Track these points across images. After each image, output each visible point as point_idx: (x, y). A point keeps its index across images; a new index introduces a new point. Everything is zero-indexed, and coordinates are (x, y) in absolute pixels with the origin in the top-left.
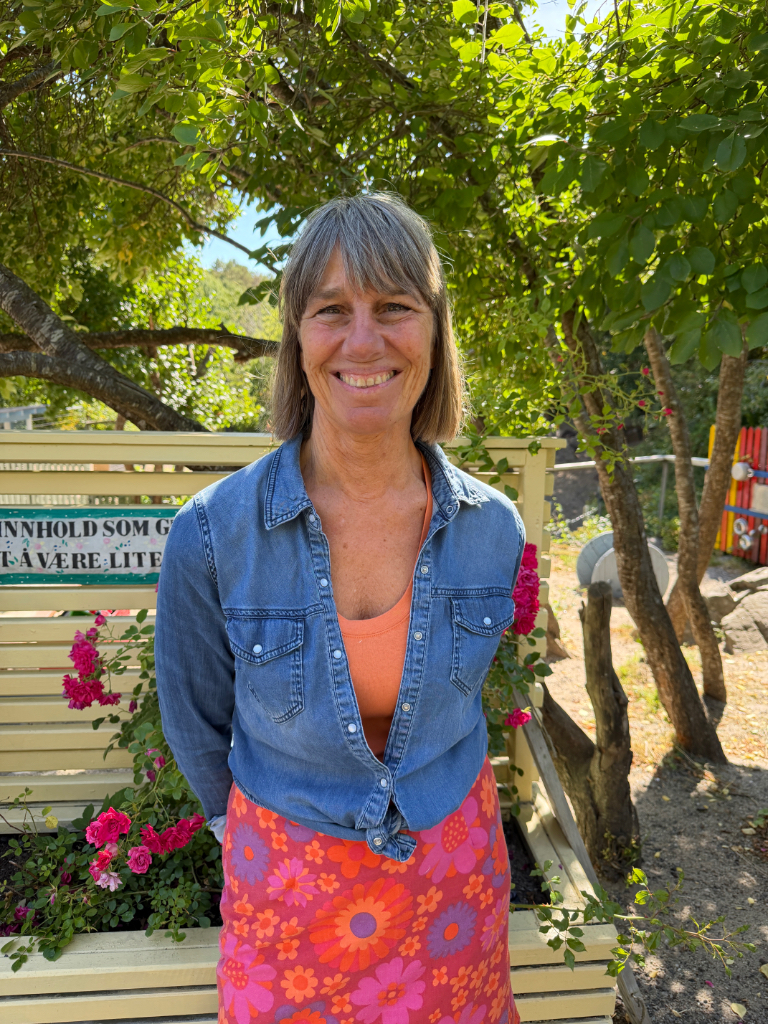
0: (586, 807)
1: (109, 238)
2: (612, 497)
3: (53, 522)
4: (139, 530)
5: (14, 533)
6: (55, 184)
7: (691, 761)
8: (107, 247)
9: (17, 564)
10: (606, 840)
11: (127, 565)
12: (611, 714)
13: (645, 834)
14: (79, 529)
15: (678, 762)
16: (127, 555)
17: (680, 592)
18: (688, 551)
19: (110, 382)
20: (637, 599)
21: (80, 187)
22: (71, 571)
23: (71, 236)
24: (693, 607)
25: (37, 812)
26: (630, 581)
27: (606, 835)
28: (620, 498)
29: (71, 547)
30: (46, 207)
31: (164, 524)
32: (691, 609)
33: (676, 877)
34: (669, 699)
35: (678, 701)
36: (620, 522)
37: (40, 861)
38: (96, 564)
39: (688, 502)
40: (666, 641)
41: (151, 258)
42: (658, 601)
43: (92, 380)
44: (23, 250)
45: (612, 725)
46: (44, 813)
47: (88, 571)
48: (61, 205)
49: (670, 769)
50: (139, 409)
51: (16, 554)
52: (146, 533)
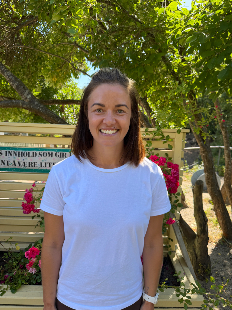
0: (193, 255)
1: (50, 74)
2: (204, 154)
3: (23, 152)
4: (50, 155)
5: (11, 155)
6: (35, 57)
7: (228, 242)
8: (49, 77)
9: (11, 165)
10: (199, 266)
11: (46, 166)
12: (202, 224)
13: (212, 265)
14: (31, 154)
15: (224, 242)
16: (46, 163)
17: (225, 187)
18: (228, 174)
19: (44, 111)
20: (211, 188)
21: (42, 59)
22: (28, 168)
23: (39, 73)
24: (229, 192)
25: (13, 245)
26: (209, 182)
27: (199, 265)
28: (206, 155)
29: (29, 160)
30: (32, 64)
31: (58, 154)
32: (228, 193)
33: (223, 280)
34: (221, 221)
35: (224, 222)
36: (206, 163)
37: (13, 260)
38: (36, 166)
39: (228, 158)
40: (220, 202)
41: (62, 80)
42: (218, 189)
43: (39, 109)
44: (25, 77)
45: (202, 228)
46: (16, 245)
47: (33, 168)
48: (36, 64)
49: (221, 244)
50: (53, 119)
51: (11, 162)
52: (52, 156)
